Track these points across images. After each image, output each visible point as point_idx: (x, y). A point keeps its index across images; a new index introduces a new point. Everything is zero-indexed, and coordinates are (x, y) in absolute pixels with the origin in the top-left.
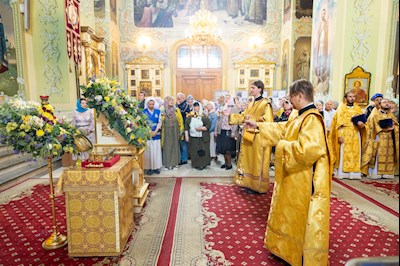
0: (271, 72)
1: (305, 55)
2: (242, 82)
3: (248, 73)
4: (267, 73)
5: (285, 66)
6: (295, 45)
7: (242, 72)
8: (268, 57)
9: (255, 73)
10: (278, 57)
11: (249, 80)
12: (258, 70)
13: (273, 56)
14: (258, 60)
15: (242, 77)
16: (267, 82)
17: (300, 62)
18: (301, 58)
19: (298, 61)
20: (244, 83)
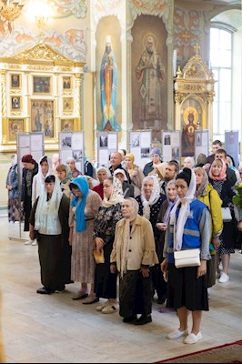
0: (75, 83)
1: (151, 53)
2: (15, 103)
4: (67, 86)
6: (133, 31)
7: (15, 82)
8: (67, 49)
9: (42, 84)
10: (86, 51)
11: (32, 100)
12: (48, 78)
13: (75, 48)
14: (48, 55)
15: (17, 93)
16: (67, 105)
17: (142, 67)
18: (144, 58)
19: (139, 65)
20: (19, 107)
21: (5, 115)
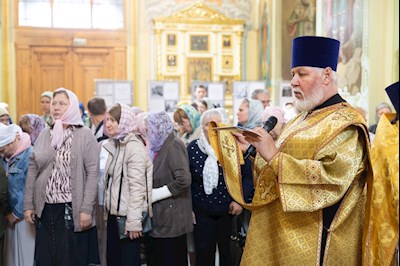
0: (236, 42)
1: (306, 5)
2: (171, 62)
3: (183, 42)
4: (227, 44)
5: (264, 30)
8: (229, 9)
9: (200, 43)
10: (250, 10)
11: (189, 59)
12: (206, 37)
13: (239, 7)
14: (206, 15)
15: (172, 51)
16: (227, 63)
17: (295, 20)
18: (297, 11)
19: (291, 18)
20: (175, 65)
21: (160, 72)
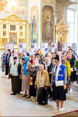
1: (48, 18)
2: (4, 34)
4: (21, 28)
6: (43, 11)
7: (4, 27)
9: (13, 27)
11: (10, 33)
14: (15, 18)
15: (5, 30)
16: (21, 34)
17: (45, 22)
18: (46, 19)
21: (1, 37)
